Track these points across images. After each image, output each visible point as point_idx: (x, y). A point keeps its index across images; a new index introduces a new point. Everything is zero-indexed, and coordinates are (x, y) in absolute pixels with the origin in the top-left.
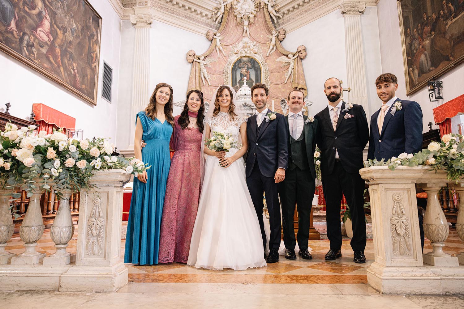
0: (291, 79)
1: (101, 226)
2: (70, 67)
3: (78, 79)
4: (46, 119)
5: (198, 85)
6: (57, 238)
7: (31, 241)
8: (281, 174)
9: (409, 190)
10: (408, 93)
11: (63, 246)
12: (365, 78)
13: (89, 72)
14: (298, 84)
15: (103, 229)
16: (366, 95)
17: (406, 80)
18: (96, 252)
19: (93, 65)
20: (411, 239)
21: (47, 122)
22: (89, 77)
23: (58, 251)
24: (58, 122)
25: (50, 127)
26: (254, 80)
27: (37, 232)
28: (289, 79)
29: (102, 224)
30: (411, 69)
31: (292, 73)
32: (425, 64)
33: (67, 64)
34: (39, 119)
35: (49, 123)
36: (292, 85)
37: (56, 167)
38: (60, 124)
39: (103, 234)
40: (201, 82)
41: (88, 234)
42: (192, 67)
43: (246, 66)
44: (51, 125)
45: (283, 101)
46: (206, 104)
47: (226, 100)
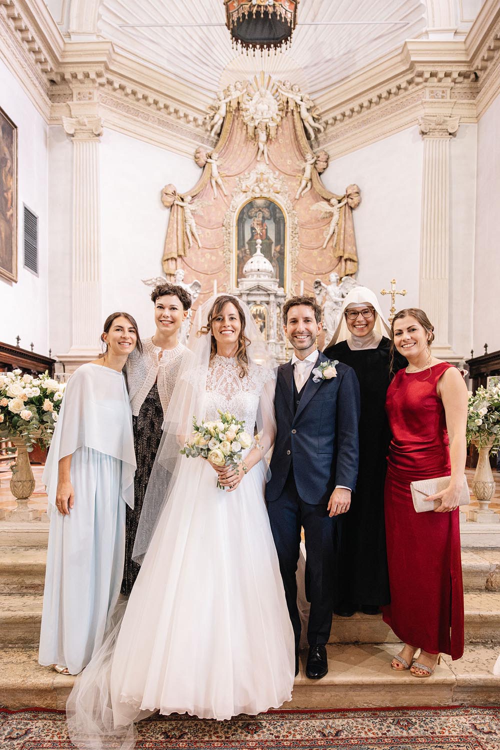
0: (333, 240)
5: (181, 247)
12: (447, 247)
14: (344, 251)
26: (273, 240)
28: (331, 241)
31: (336, 231)
36: (334, 252)
40: (186, 241)
42: (170, 215)
43: (261, 215)
45: (318, 283)
46: (196, 284)
47: (230, 328)
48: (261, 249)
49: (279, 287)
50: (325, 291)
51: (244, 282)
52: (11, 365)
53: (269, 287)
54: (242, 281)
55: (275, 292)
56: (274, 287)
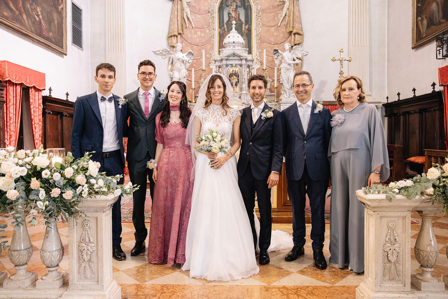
0: (285, 20)
1: (92, 251)
2: (34, 13)
3: (43, 26)
4: (13, 78)
5: (180, 28)
6: (48, 262)
7: (21, 264)
8: (274, 179)
9: (404, 218)
10: (414, 46)
11: (54, 269)
12: (368, 24)
13: (55, 16)
14: (293, 27)
15: (94, 254)
16: (368, 44)
17: (413, 30)
18: (89, 276)
19: (60, 7)
20: (401, 266)
21: (14, 81)
22: (56, 22)
23: (50, 273)
24: (27, 80)
25: (18, 87)
26: (244, 22)
27: (27, 255)
29: (93, 250)
30: (419, 18)
31: (287, 14)
32: (436, 14)
33: (30, 10)
34: (5, 79)
35: (17, 82)
36: (286, 28)
37: (41, 199)
38: (28, 81)
39: (94, 259)
40: (184, 24)
41: (79, 259)
42: (172, 6)
43: (235, 4)
44: (19, 84)
45: (276, 51)
46: (190, 53)
47: (218, 92)
48: (235, 28)
49: (248, 54)
50: (281, 56)
51: (224, 51)
52: (62, 113)
53: (242, 54)
55: (246, 58)
56: (245, 54)
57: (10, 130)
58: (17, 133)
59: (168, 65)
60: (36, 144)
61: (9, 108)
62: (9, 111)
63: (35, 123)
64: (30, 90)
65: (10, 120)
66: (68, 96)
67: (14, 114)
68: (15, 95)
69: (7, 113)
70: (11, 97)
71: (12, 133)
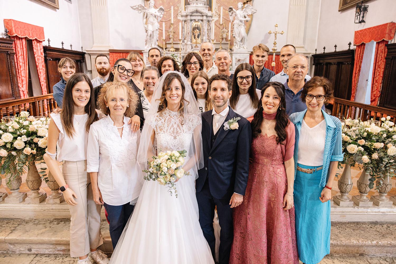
4: (19, 33)
10: (340, 9)
16: (305, 4)
21: (20, 36)
24: (29, 34)
25: (23, 40)
34: (13, 34)
35: (22, 37)
38: (31, 35)
44: (24, 38)
45: (231, 9)
46: (161, 9)
47: (176, 95)
49: (209, 10)
50: (235, 13)
51: (189, 8)
53: (203, 11)
54: (187, 7)
55: (206, 14)
56: (206, 11)
57: (21, 76)
58: (27, 78)
59: (144, 19)
60: (42, 85)
61: (19, 58)
62: (19, 60)
63: (39, 69)
64: (33, 42)
65: (20, 68)
66: (63, 45)
67: (23, 63)
68: (22, 47)
69: (17, 62)
70: (19, 49)
71: (23, 78)
